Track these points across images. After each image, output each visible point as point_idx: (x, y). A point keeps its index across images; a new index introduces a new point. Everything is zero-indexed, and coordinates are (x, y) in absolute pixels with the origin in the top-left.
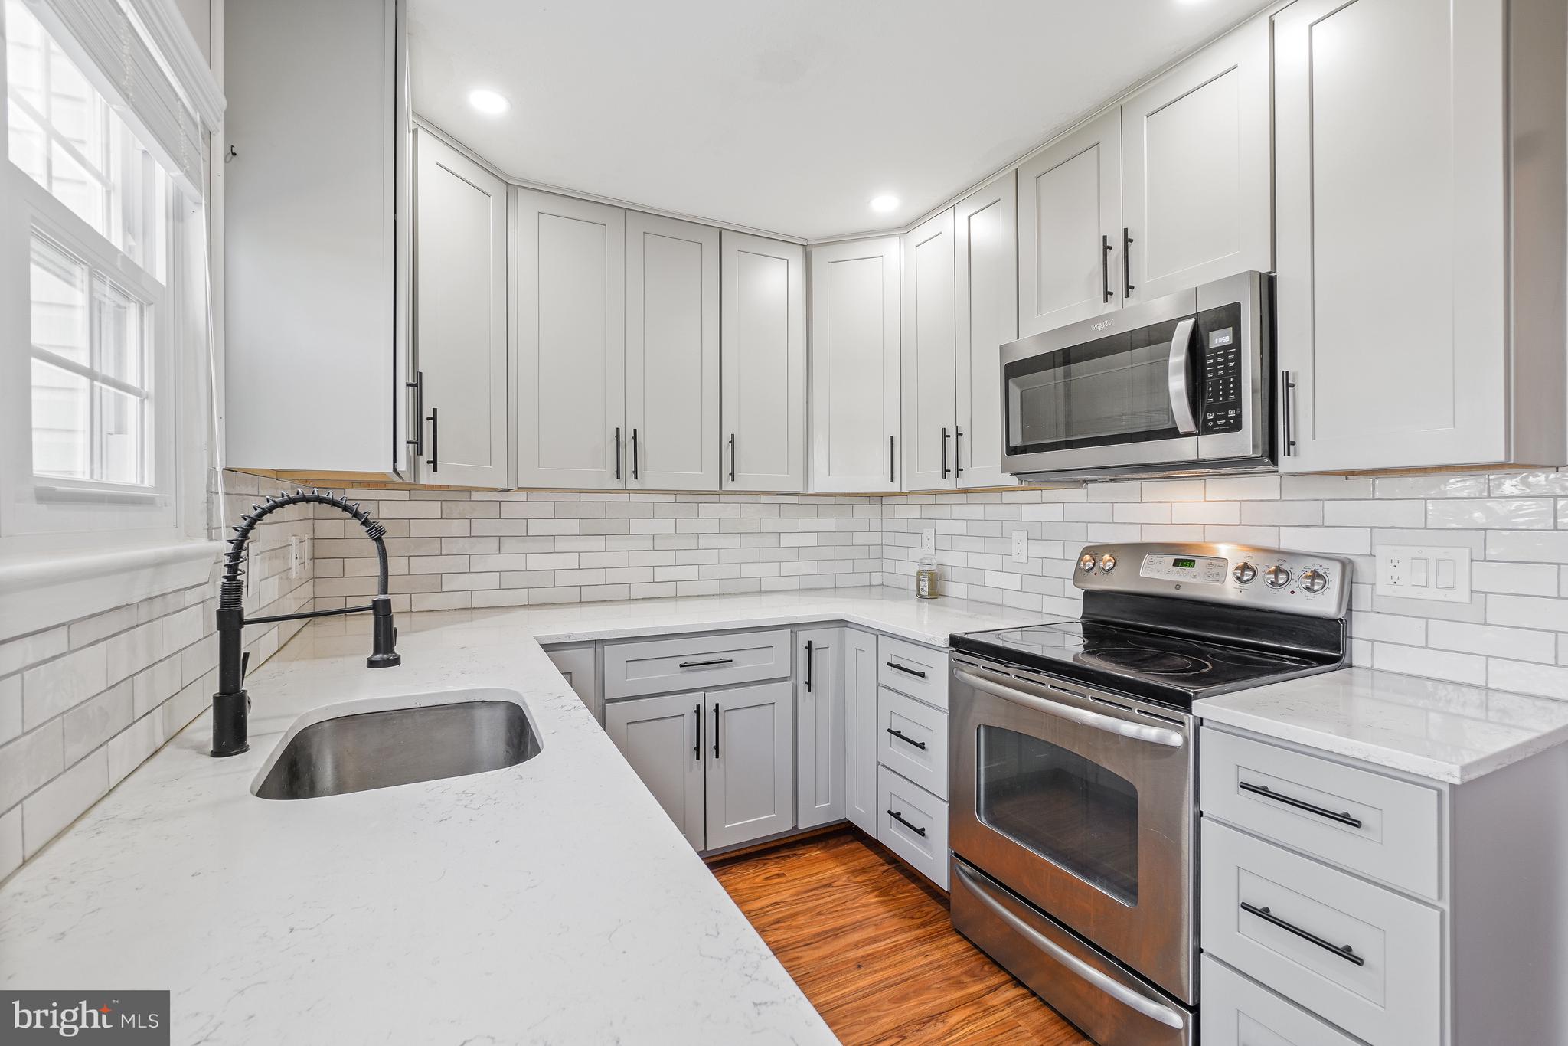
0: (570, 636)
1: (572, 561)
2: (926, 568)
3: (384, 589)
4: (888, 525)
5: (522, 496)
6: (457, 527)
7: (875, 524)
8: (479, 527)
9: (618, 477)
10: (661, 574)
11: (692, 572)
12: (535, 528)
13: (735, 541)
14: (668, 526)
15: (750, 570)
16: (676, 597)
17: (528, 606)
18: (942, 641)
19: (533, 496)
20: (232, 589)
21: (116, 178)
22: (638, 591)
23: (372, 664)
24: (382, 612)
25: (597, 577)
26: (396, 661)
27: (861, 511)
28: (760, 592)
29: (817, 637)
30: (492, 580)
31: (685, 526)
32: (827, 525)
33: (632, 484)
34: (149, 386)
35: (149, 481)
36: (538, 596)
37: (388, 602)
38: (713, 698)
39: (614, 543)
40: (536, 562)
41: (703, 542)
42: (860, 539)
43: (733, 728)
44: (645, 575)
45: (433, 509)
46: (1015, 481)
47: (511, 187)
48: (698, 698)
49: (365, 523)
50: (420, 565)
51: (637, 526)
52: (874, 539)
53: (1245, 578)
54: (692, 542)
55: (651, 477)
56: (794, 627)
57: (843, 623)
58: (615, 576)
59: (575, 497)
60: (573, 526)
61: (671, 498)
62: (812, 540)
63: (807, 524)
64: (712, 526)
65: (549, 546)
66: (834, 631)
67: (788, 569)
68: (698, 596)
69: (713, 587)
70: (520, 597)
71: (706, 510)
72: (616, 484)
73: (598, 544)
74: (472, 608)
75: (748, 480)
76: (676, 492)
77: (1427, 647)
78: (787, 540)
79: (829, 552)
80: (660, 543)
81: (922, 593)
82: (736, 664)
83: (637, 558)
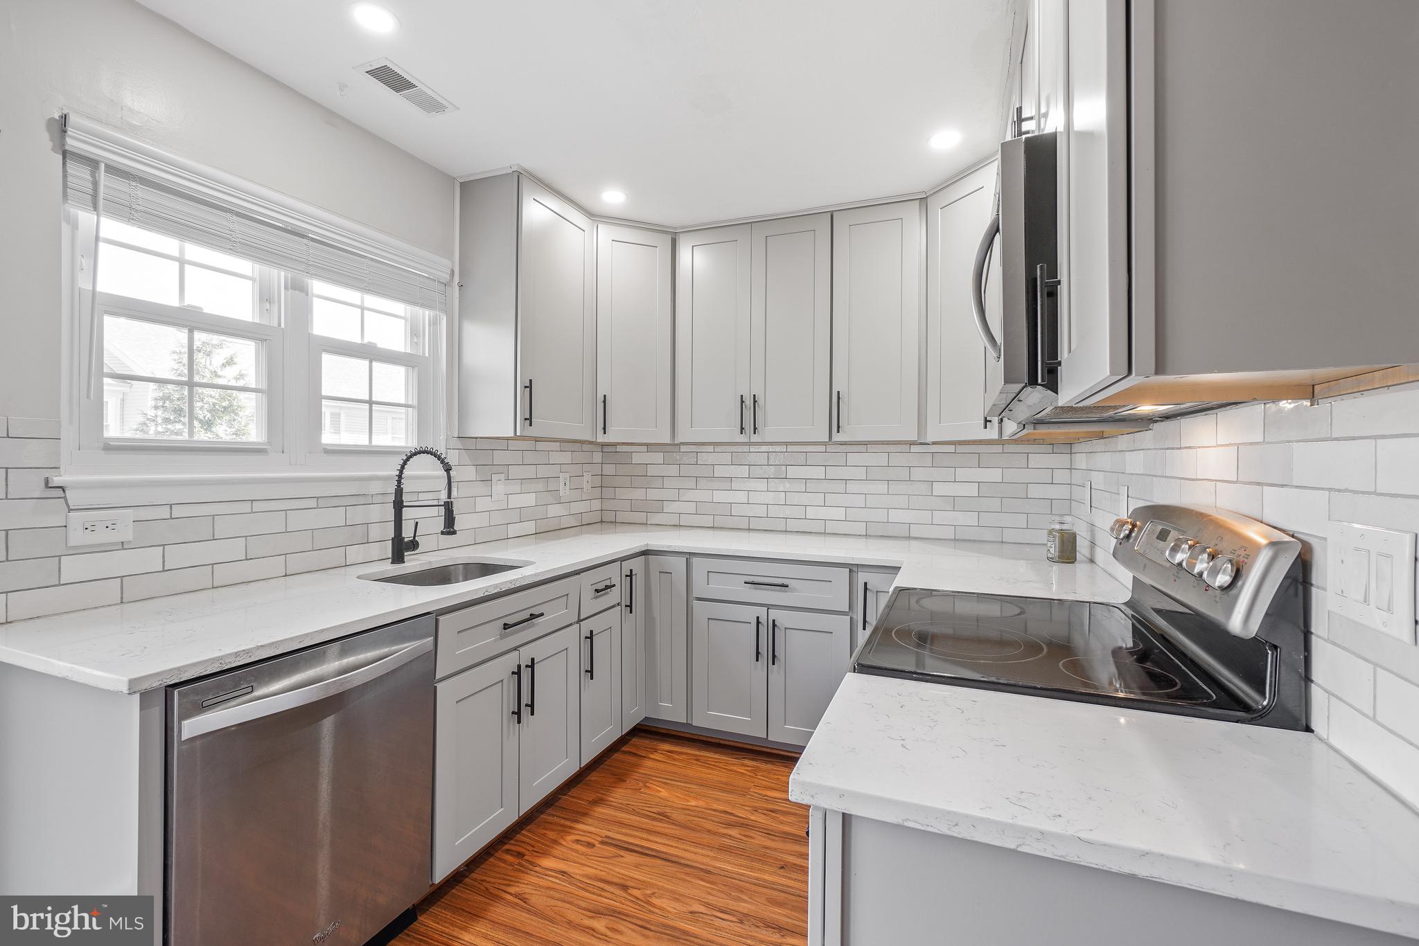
0: (670, 546)
2: (1057, 527)
3: (449, 497)
4: (1077, 477)
5: (711, 448)
6: (673, 470)
7: (1061, 476)
8: (685, 470)
10: (811, 512)
11: (839, 513)
12: (719, 472)
13: (882, 487)
14: (819, 472)
15: (895, 516)
19: (718, 449)
20: (399, 492)
22: (792, 525)
23: (444, 533)
24: (448, 507)
25: (761, 511)
26: (454, 533)
27: (1039, 460)
28: (909, 538)
29: (876, 579)
30: (691, 508)
31: (833, 472)
32: (994, 475)
33: (753, 438)
34: (415, 403)
36: (720, 521)
37: (450, 503)
38: (774, 614)
39: (774, 484)
40: (720, 496)
41: (852, 487)
42: (1035, 491)
43: (794, 646)
44: (800, 512)
45: (658, 457)
48: (760, 611)
50: (654, 494)
51: (792, 472)
52: (1061, 492)
54: (840, 487)
55: (770, 432)
56: (853, 567)
58: (774, 511)
60: (744, 471)
62: (973, 490)
63: (962, 473)
64: (861, 473)
65: (727, 486)
67: (939, 517)
68: (845, 535)
69: (860, 528)
70: (708, 521)
71: (853, 458)
72: (742, 438)
73: (762, 485)
75: (849, 431)
78: (939, 489)
79: (995, 504)
80: (811, 486)
81: (1050, 556)
82: (795, 590)
83: (794, 498)
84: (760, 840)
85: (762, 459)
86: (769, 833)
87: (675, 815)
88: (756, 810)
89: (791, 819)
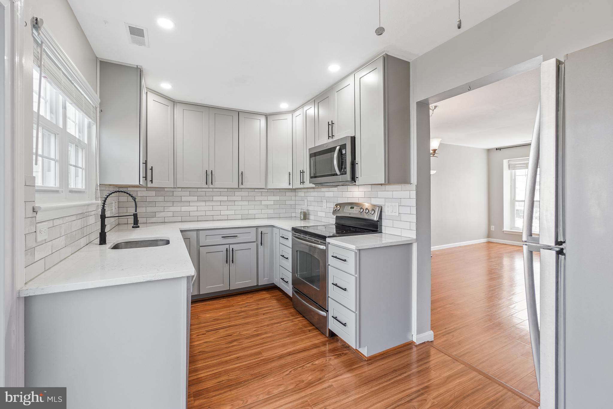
0: (189, 228)
1: (195, 208)
2: (303, 211)
3: (136, 211)
4: (297, 198)
5: (180, 190)
6: (161, 199)
7: (293, 198)
8: (167, 199)
9: (207, 184)
10: (223, 213)
11: (232, 212)
12: (184, 199)
13: (246, 203)
14: (225, 198)
15: (251, 212)
16: (227, 220)
17: (181, 222)
18: (290, 229)
19: (183, 190)
20: (103, 210)
21: (77, 122)
22: (215, 218)
23: (133, 227)
24: (135, 216)
25: (203, 213)
26: (138, 227)
27: (288, 194)
28: (255, 219)
29: (264, 230)
30: (171, 214)
31: (231, 198)
32: (277, 198)
33: (211, 186)
34: (84, 167)
35: (84, 187)
36: (184, 219)
37: (137, 214)
38: (231, 246)
39: (208, 203)
40: (184, 209)
41: (236, 203)
42: (288, 202)
43: (238, 256)
44: (218, 213)
45: (153, 193)
46: (314, 186)
47: (174, 102)
48: (227, 246)
49: (132, 197)
50: (149, 209)
51: (215, 198)
52: (293, 202)
53: (361, 211)
54: (233, 203)
55: (217, 184)
56: (257, 227)
57: (273, 226)
58: (208, 213)
59: (196, 190)
60: (195, 198)
61: (226, 190)
62: (272, 203)
63: (270, 198)
64: (240, 198)
65: (188, 204)
66: (270, 228)
67: (263, 211)
68: (235, 219)
69: (240, 217)
70: (179, 219)
71: (237, 193)
72: (206, 186)
73: (203, 204)
74: (165, 222)
75: (246, 185)
76: (228, 188)
77: (393, 227)
78: (263, 203)
79: (278, 206)
80: (222, 204)
81: (301, 218)
82: (239, 237)
83: (215, 208)
84: (251, 313)
85: (203, 194)
86: (252, 310)
87: (220, 318)
88: (241, 308)
89: (253, 306)
